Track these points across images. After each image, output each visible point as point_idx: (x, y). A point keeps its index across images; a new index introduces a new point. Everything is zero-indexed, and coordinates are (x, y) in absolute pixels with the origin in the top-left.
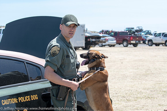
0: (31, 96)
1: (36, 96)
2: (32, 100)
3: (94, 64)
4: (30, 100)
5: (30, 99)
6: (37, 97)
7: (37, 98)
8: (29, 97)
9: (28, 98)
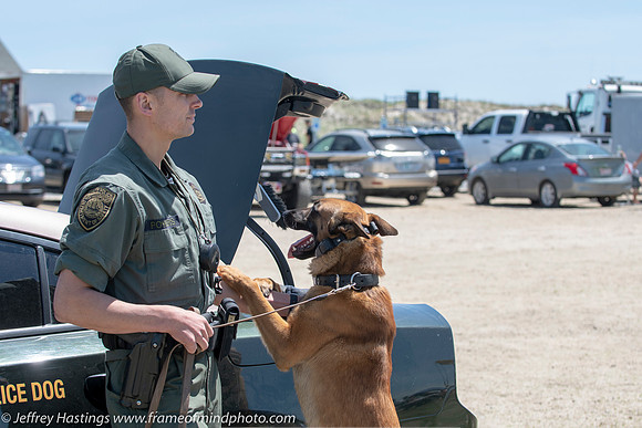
0: (33, 384)
1: (59, 386)
2: (35, 399)
3: (333, 258)
4: (26, 400)
5: (28, 395)
6: (62, 390)
7: (60, 393)
8: (22, 389)
9: (13, 393)
